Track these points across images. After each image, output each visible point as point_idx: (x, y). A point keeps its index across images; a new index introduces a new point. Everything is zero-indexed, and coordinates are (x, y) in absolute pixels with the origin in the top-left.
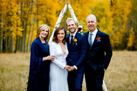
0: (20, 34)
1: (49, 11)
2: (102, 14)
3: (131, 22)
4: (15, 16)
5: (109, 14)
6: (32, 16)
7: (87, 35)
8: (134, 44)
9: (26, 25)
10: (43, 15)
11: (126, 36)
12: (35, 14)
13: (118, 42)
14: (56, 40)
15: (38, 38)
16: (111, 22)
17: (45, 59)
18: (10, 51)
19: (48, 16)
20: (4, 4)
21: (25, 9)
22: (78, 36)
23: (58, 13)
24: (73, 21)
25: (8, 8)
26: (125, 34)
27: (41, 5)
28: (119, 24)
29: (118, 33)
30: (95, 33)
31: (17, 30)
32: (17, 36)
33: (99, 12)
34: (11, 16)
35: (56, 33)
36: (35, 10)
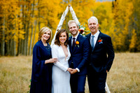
0: (22, 37)
1: (50, 13)
2: (103, 15)
3: (133, 24)
4: (17, 19)
5: (111, 15)
6: (34, 19)
7: (89, 37)
8: (136, 45)
9: (28, 28)
10: (45, 18)
11: (128, 38)
12: (36, 17)
13: (120, 44)
14: (58, 42)
15: (40, 41)
16: (113, 24)
17: (47, 61)
18: (12, 54)
19: (50, 18)
20: (6, 7)
21: (27, 12)
22: (80, 38)
23: (59, 16)
24: (75, 23)
25: (9, 11)
26: (127, 35)
27: (43, 7)
28: (121, 26)
29: (120, 35)
30: (96, 35)
31: (19, 33)
32: (19, 39)
33: (101, 14)
34: (13, 19)
35: (58, 36)
36: (36, 12)
